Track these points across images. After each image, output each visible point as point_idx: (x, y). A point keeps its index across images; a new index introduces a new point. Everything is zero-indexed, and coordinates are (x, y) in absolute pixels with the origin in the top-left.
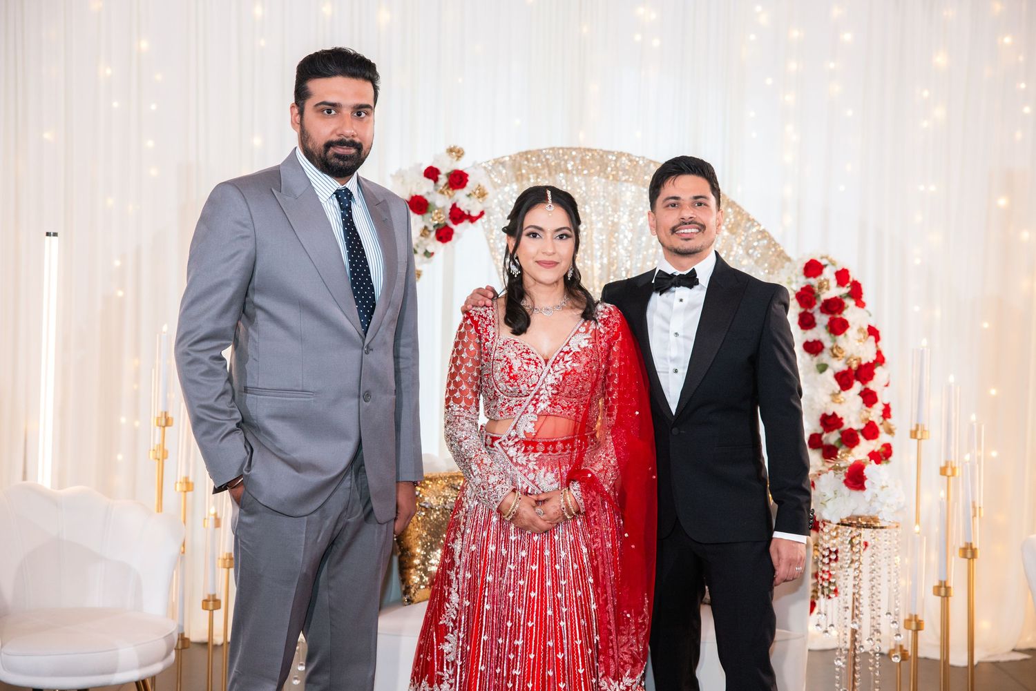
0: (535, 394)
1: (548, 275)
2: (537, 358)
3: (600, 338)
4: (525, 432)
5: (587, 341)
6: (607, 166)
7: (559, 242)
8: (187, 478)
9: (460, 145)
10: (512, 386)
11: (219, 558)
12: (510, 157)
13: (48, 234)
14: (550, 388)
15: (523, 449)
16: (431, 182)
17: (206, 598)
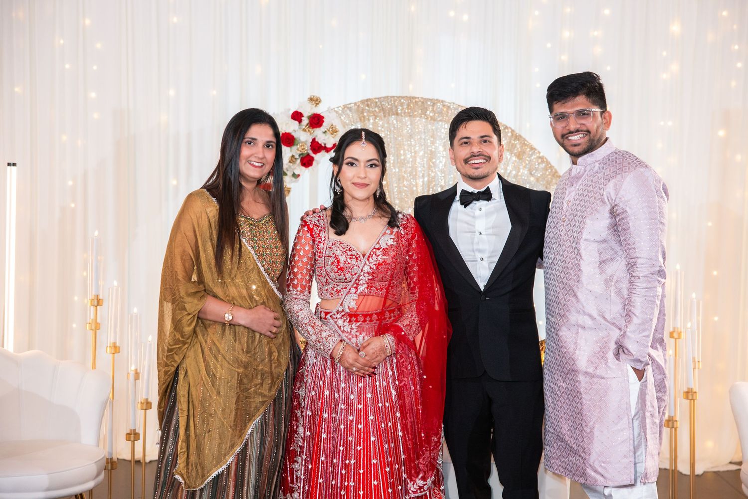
0: (356, 280)
1: (361, 193)
2: (357, 254)
3: (402, 238)
4: (349, 307)
5: (392, 240)
6: (427, 110)
7: (369, 170)
8: (115, 344)
9: (316, 94)
10: (340, 275)
11: (138, 403)
12: (355, 104)
13: (9, 164)
14: (366, 275)
15: (348, 320)
16: (297, 122)
17: (129, 432)
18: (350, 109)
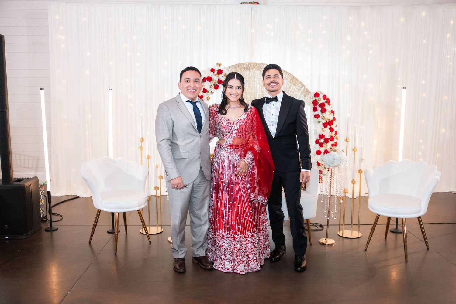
0: (231, 132)
1: (234, 99)
2: (231, 122)
3: (250, 116)
4: (229, 143)
5: (246, 117)
7: (238, 90)
8: (148, 155)
9: (220, 62)
10: (224, 130)
11: (158, 176)
12: (234, 65)
13: (109, 89)
14: (235, 130)
15: (229, 148)
16: (213, 73)
17: (155, 187)
18: (232, 67)
